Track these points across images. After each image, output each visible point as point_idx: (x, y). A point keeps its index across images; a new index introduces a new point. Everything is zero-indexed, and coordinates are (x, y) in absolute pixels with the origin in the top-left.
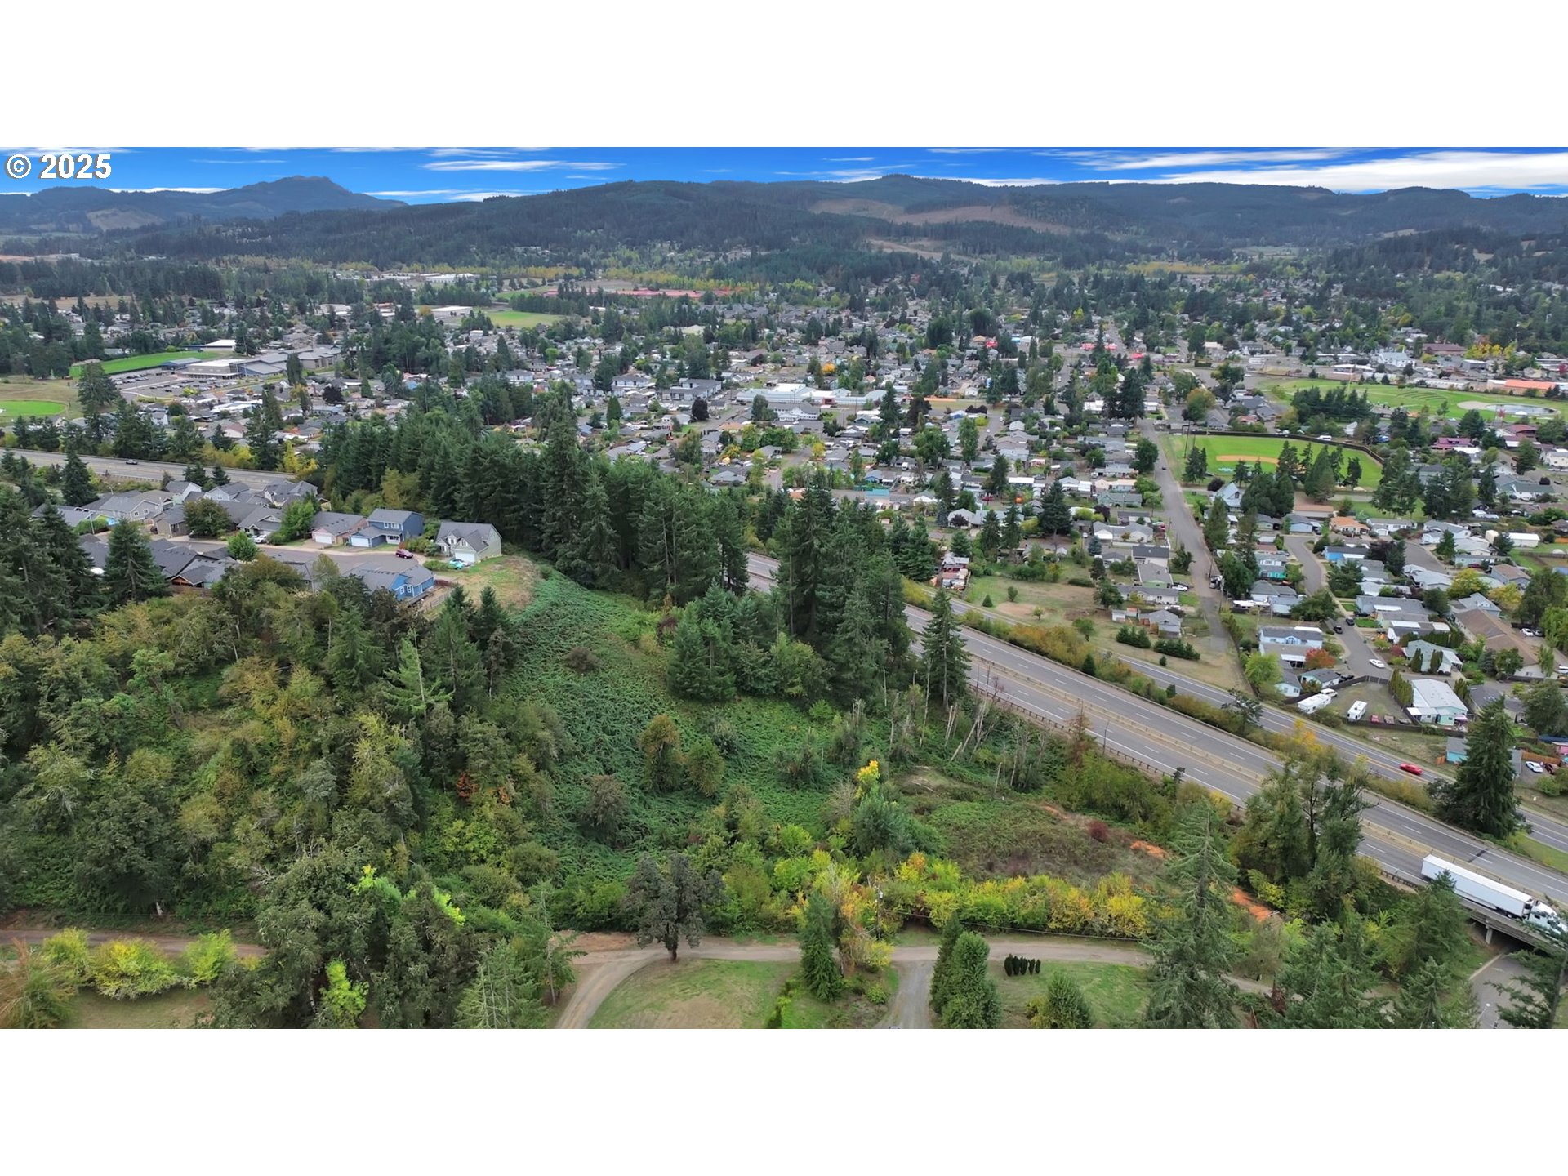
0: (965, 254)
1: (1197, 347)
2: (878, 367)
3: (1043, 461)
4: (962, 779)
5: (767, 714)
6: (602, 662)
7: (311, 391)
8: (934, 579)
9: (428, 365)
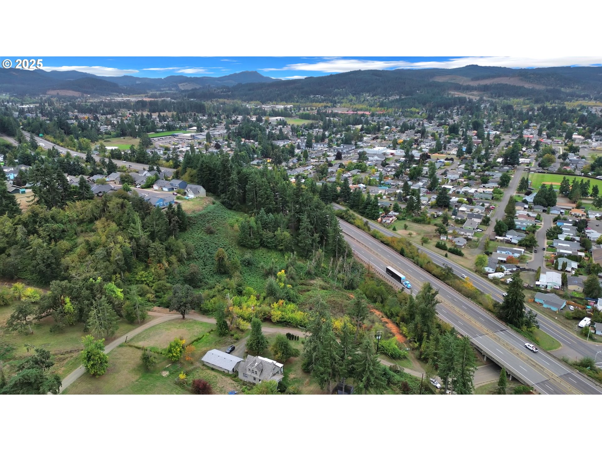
0: (492, 97)
1: (569, 137)
2: (421, 142)
3: (462, 180)
4: (328, 283)
5: (270, 254)
6: (217, 232)
7: (212, 145)
8: (379, 219)
9: (254, 137)
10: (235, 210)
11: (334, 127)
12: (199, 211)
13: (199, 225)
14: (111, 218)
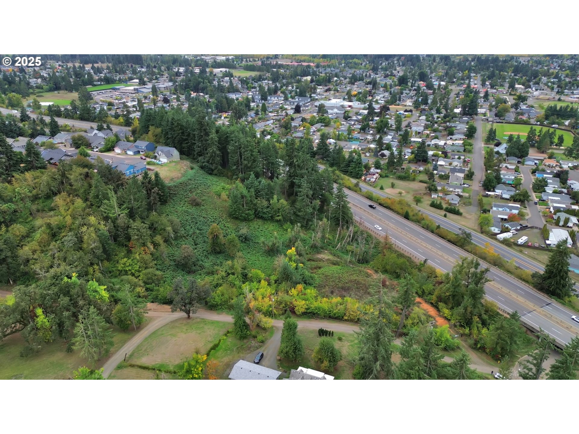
1: (512, 86)
2: (374, 93)
3: (428, 132)
4: (338, 257)
5: (266, 227)
6: (203, 203)
7: (159, 99)
8: (363, 178)
9: (203, 90)
10: (216, 175)
11: (283, 78)
12: (178, 178)
13: (181, 196)
14: (73, 193)
